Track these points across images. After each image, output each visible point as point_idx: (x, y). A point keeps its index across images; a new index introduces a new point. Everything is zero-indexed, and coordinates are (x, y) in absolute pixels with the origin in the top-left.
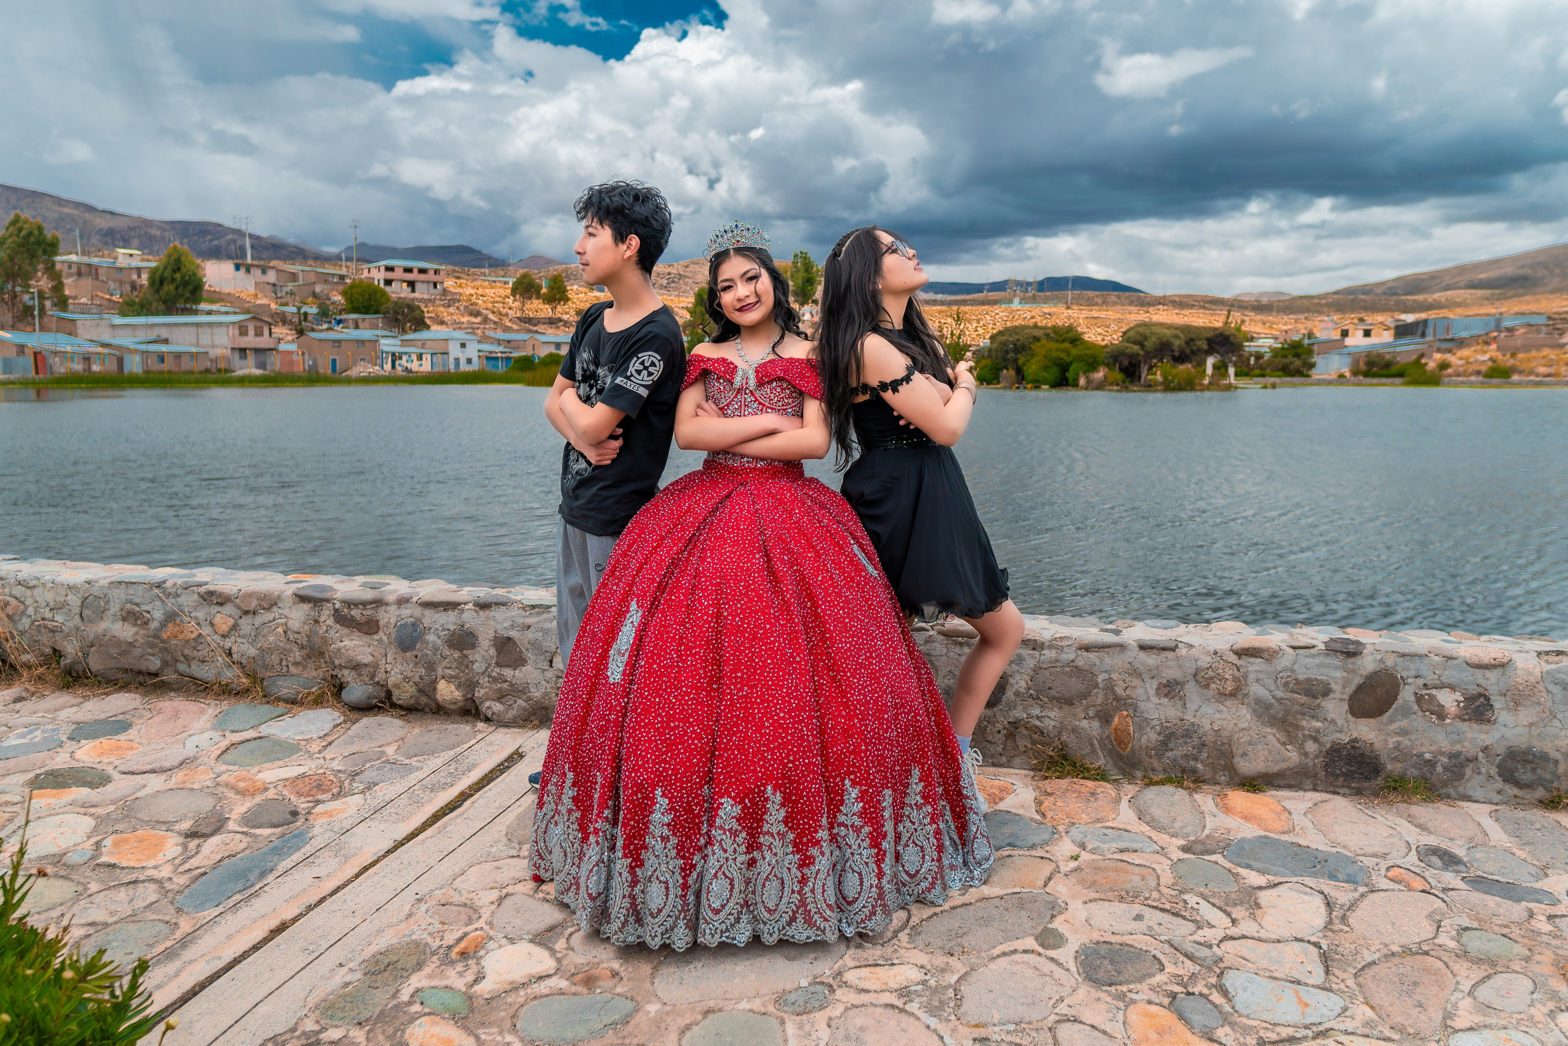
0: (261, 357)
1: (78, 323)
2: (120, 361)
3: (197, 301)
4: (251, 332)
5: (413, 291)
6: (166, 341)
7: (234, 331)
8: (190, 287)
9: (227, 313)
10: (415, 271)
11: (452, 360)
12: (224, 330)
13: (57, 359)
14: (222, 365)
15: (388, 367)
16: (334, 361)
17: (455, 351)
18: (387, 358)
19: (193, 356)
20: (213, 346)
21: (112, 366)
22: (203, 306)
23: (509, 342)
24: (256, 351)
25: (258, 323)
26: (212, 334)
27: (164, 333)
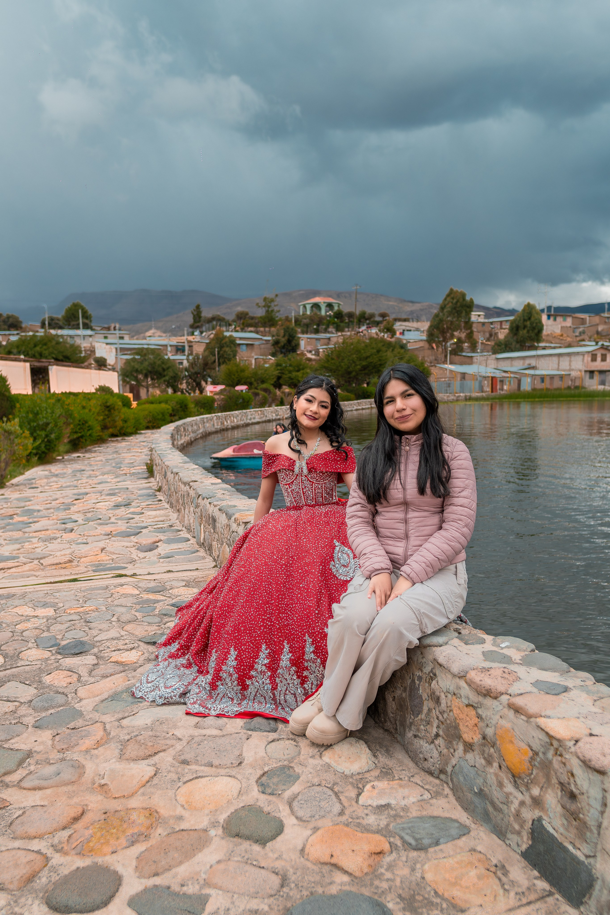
0: (603, 376)
2: (519, 383)
3: (539, 341)
4: (599, 358)
6: (536, 368)
7: (588, 358)
8: (536, 331)
9: (554, 348)
12: (580, 358)
14: (577, 384)
19: (561, 377)
20: (570, 370)
21: (514, 386)
22: (542, 344)
24: (601, 372)
25: (604, 352)
26: (570, 361)
27: (533, 362)
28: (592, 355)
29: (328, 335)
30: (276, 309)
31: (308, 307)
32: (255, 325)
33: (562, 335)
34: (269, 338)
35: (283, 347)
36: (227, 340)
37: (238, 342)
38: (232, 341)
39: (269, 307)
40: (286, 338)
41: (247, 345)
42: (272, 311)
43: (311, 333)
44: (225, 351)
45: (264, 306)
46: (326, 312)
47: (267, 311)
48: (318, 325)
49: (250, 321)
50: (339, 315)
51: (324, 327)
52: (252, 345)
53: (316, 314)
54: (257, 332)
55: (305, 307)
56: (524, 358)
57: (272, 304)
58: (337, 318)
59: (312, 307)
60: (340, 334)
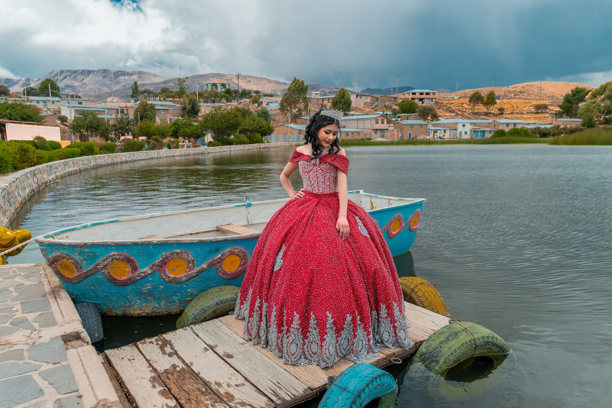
3: (349, 111)
4: (380, 122)
5: (423, 103)
7: (373, 122)
8: (347, 105)
9: (359, 115)
10: (425, 94)
11: (458, 133)
12: (369, 121)
14: (368, 137)
15: (432, 136)
16: (410, 134)
17: (460, 128)
18: (431, 132)
19: (358, 133)
20: (364, 129)
22: (351, 113)
23: (475, 124)
24: (382, 130)
25: (383, 118)
26: (364, 123)
28: (376, 120)
29: (221, 104)
30: (186, 87)
31: (210, 86)
32: (173, 97)
33: (364, 108)
34: (180, 105)
35: (189, 111)
36: (149, 106)
37: (156, 107)
38: (152, 107)
39: (182, 85)
40: (191, 106)
41: (164, 109)
42: (184, 88)
43: (210, 102)
44: (147, 114)
45: (179, 85)
46: (221, 89)
47: (181, 88)
48: (215, 98)
49: (170, 94)
50: (228, 92)
51: (218, 99)
52: (167, 110)
53: (214, 91)
54: (174, 102)
55: (207, 85)
57: (184, 84)
58: (227, 93)
59: (212, 86)
60: (229, 103)
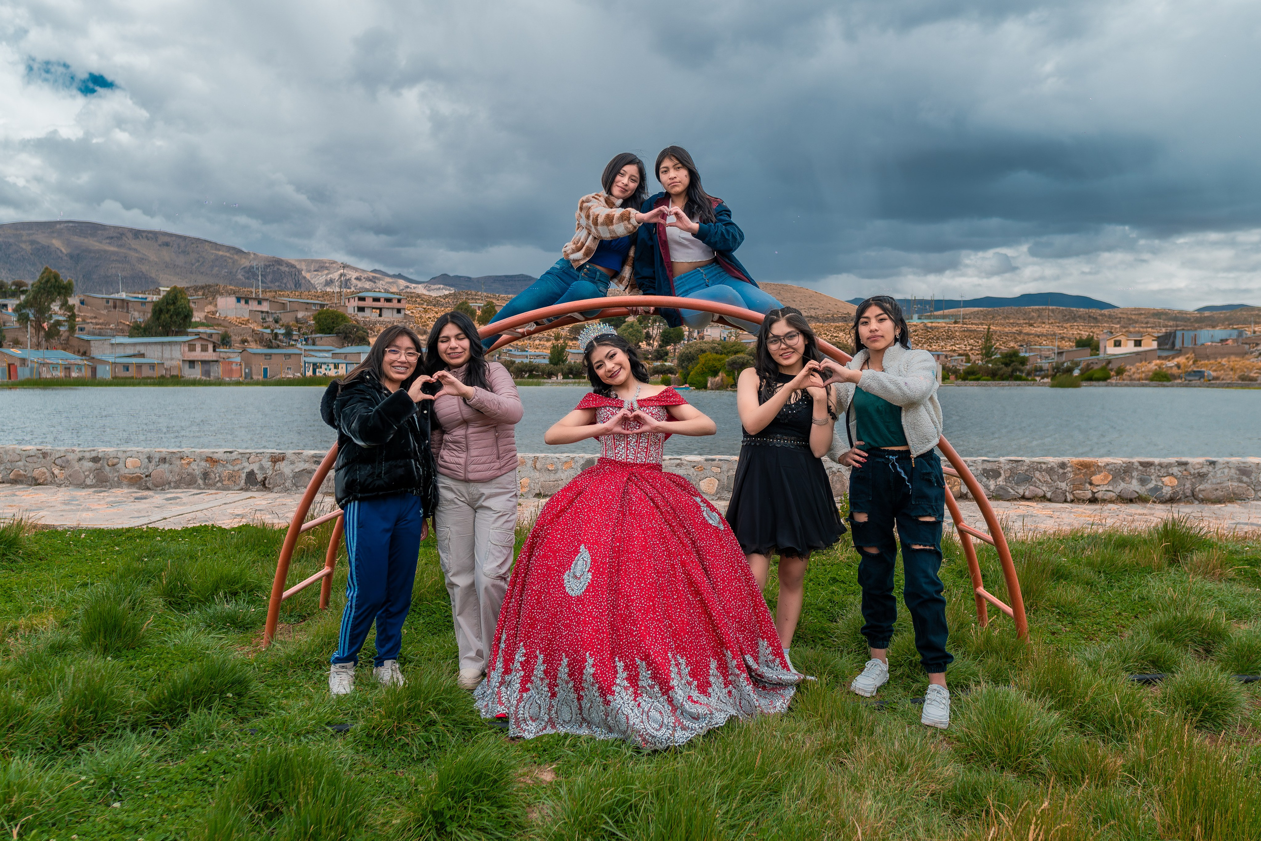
0: (206, 367)
1: (92, 343)
2: (94, 370)
4: (198, 348)
5: (380, 316)
6: (142, 355)
10: (382, 300)
13: (44, 369)
14: (175, 372)
16: (265, 369)
18: (309, 367)
19: (151, 366)
20: (171, 359)
21: (86, 373)
25: (204, 342)
27: (142, 349)
56: (135, 344)
